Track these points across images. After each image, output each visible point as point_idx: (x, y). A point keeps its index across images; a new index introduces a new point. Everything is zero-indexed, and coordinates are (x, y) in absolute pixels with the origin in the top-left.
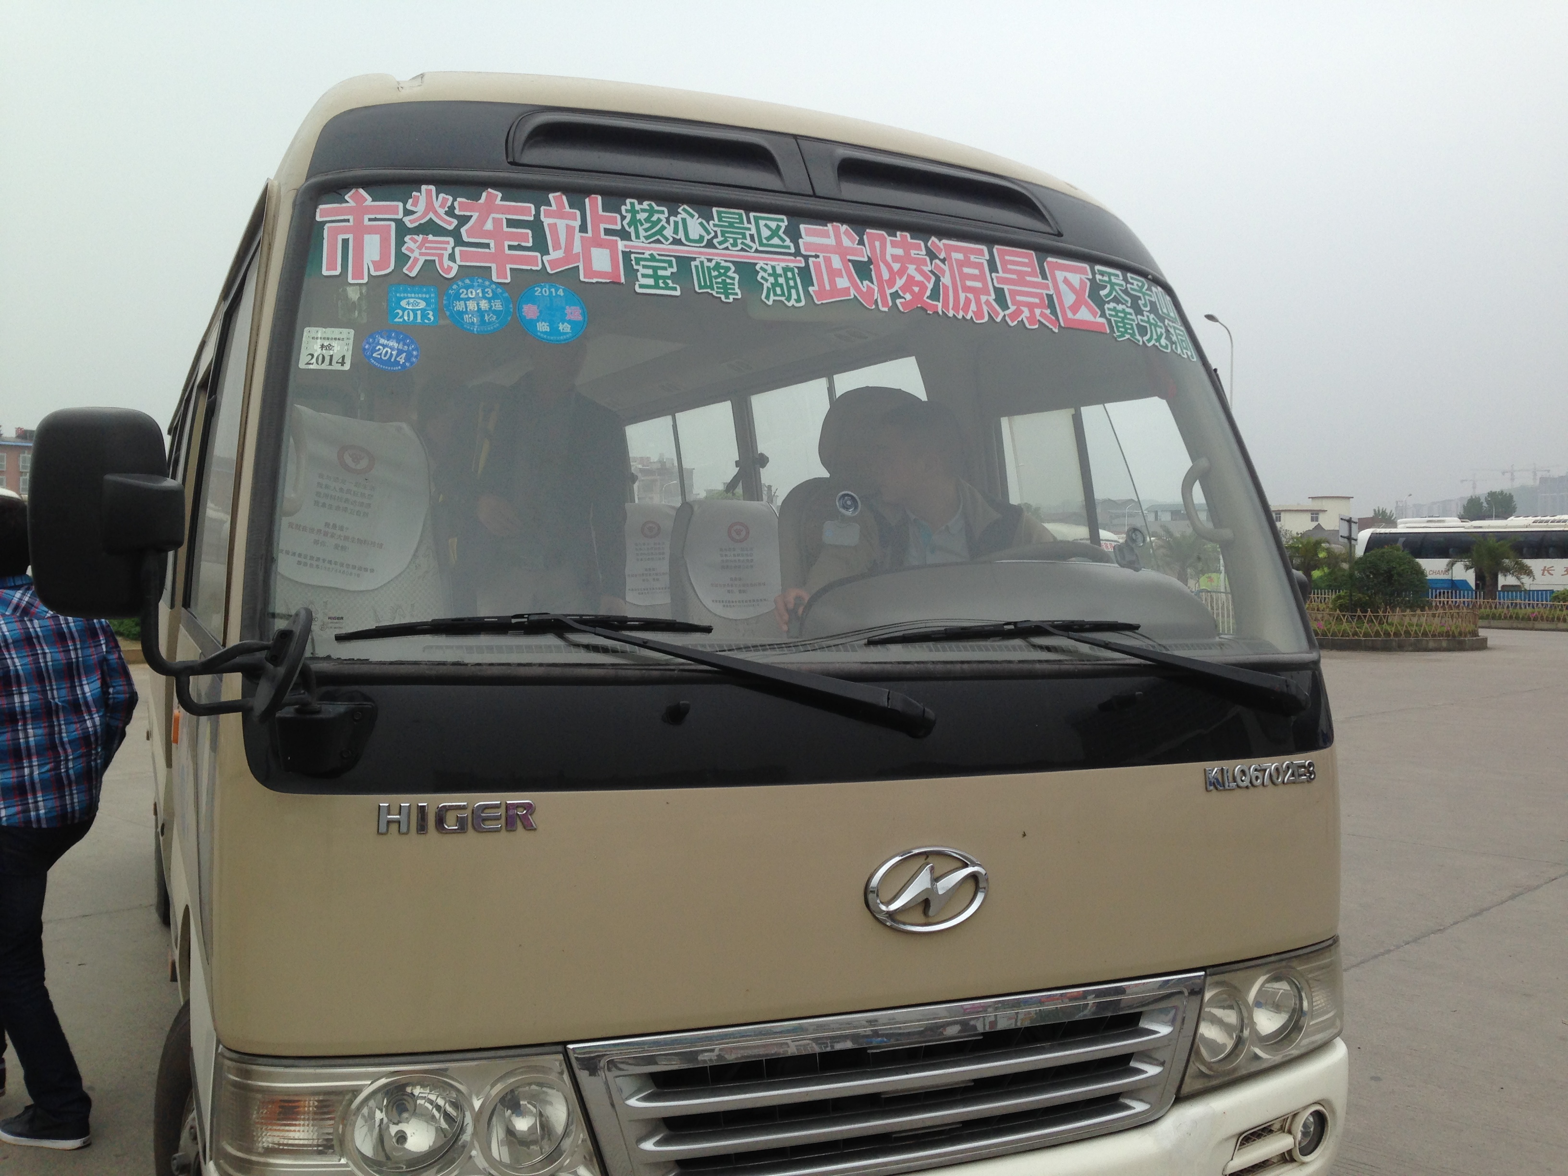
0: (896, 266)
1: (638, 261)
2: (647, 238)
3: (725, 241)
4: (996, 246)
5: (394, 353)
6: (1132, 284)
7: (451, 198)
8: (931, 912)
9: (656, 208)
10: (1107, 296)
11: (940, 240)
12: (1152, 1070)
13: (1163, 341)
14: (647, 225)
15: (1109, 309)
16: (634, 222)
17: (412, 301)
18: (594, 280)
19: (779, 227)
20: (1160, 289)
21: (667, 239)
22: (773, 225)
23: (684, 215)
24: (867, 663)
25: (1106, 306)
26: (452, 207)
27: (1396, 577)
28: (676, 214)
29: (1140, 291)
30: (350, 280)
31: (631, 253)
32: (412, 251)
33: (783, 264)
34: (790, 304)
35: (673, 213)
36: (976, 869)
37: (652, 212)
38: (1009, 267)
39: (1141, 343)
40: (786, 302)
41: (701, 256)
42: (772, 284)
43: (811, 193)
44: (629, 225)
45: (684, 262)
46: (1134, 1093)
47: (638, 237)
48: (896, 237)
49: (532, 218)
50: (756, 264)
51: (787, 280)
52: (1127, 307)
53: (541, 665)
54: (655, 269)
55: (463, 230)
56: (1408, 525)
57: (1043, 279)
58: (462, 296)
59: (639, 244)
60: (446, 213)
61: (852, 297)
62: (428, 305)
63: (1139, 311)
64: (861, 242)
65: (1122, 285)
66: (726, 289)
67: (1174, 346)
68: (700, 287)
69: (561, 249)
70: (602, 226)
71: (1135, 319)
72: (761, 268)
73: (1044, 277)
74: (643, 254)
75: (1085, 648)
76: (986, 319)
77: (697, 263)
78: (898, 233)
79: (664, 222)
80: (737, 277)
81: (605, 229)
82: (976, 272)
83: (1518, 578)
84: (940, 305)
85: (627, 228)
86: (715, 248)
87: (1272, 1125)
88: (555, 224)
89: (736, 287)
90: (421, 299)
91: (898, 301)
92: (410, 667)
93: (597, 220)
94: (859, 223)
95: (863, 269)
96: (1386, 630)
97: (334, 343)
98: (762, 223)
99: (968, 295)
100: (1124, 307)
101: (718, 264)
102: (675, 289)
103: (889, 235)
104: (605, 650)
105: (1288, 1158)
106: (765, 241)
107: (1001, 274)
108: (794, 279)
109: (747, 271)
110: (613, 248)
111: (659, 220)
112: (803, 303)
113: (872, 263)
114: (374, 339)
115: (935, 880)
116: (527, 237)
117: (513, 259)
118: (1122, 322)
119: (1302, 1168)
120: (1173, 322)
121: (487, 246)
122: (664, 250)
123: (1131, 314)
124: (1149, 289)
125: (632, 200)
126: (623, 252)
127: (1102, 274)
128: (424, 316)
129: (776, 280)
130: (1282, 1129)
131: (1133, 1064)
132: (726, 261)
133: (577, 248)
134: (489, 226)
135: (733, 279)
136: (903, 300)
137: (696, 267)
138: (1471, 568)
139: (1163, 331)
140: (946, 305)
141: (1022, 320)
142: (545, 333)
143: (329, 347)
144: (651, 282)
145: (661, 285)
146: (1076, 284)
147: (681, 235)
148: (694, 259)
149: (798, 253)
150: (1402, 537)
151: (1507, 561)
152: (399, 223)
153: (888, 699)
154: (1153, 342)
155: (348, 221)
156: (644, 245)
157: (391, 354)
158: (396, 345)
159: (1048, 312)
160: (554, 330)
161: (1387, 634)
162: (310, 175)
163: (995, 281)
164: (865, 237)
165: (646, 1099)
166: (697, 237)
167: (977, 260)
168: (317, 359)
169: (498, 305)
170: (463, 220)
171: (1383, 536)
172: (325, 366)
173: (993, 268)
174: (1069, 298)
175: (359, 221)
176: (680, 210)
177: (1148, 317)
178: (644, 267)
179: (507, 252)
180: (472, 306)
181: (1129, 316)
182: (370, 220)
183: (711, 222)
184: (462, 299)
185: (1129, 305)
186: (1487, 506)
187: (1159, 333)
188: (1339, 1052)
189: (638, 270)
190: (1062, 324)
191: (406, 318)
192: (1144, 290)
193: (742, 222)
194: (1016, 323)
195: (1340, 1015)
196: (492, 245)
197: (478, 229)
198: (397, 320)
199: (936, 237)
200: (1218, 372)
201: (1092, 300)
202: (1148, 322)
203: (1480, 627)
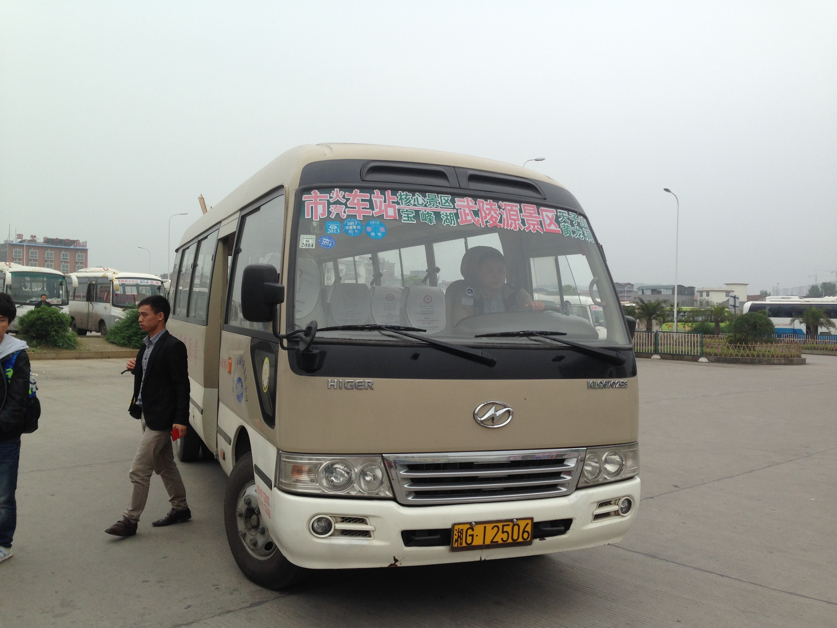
0: (487, 212)
1: (402, 212)
2: (405, 204)
3: (431, 204)
4: (522, 204)
5: (328, 243)
6: (571, 216)
7: (344, 193)
8: (494, 421)
9: (408, 194)
10: (561, 220)
11: (503, 202)
12: (569, 478)
13: (581, 236)
14: (405, 200)
15: (562, 225)
16: (401, 199)
17: (333, 226)
18: (389, 219)
19: (448, 199)
20: (582, 217)
21: (412, 204)
22: (446, 198)
23: (417, 196)
24: (475, 343)
25: (561, 224)
26: (344, 196)
27: (758, 326)
28: (414, 196)
29: (574, 218)
30: (314, 220)
31: (400, 209)
32: (333, 210)
33: (449, 212)
34: (451, 226)
35: (414, 195)
36: (509, 409)
37: (407, 195)
38: (527, 211)
39: (573, 237)
40: (450, 225)
41: (422, 209)
42: (446, 219)
43: (459, 187)
44: (400, 200)
45: (417, 212)
46: (563, 485)
47: (402, 204)
48: (487, 201)
49: (369, 199)
50: (441, 212)
51: (451, 217)
52: (569, 224)
53: (375, 340)
54: (408, 214)
55: (348, 203)
56: (771, 300)
57: (538, 215)
58: (348, 224)
59: (403, 206)
60: (343, 197)
61: (472, 223)
62: (338, 227)
63: (573, 225)
64: (476, 204)
65: (567, 217)
66: (431, 221)
67: (585, 238)
68: (422, 221)
69: (378, 208)
70: (391, 201)
71: (571, 228)
72: (442, 213)
73: (539, 214)
74: (404, 209)
75: (548, 341)
76: (518, 229)
77: (421, 212)
78: (488, 200)
79: (410, 199)
80: (434, 216)
81: (392, 201)
82: (515, 213)
83: (828, 329)
84: (502, 225)
85: (399, 201)
86: (427, 207)
87: (611, 501)
88: (376, 200)
89: (434, 220)
90: (336, 226)
91: (488, 224)
92: (336, 340)
93: (389, 198)
94: (475, 197)
95: (476, 213)
96: (753, 353)
97: (310, 240)
98: (442, 198)
99: (512, 221)
100: (567, 224)
101: (428, 212)
102: (414, 221)
103: (485, 201)
104: (393, 336)
105: (617, 514)
106: (443, 204)
107: (524, 214)
108: (453, 217)
109: (437, 214)
110: (394, 207)
111: (409, 198)
112: (456, 225)
113: (479, 211)
114: (322, 238)
115: (496, 411)
116: (367, 205)
117: (363, 212)
118: (567, 230)
119: (622, 518)
120: (586, 229)
121: (355, 208)
122: (410, 208)
123: (570, 227)
124: (578, 217)
125: (400, 192)
126: (398, 209)
127: (560, 212)
128: (337, 231)
129: (447, 217)
130: (615, 504)
131: (562, 476)
132: (431, 211)
133: (383, 208)
134: (356, 201)
135: (433, 217)
136: (489, 223)
137: (421, 213)
138: (803, 323)
139: (582, 232)
140: (504, 225)
141: (530, 230)
142: (373, 236)
143: (308, 241)
144: (407, 219)
145: (410, 220)
146: (550, 217)
147: (416, 203)
148: (420, 211)
149: (454, 208)
150: (768, 306)
151: (822, 319)
152: (328, 201)
153: (481, 354)
154: (577, 236)
155: (312, 200)
156: (404, 206)
157: (327, 244)
158: (328, 240)
159: (540, 227)
160: (376, 235)
161: (753, 356)
162: (300, 185)
163: (521, 216)
164: (477, 202)
165: (405, 472)
166: (421, 204)
167: (515, 209)
168: (305, 245)
169: (359, 227)
170: (348, 200)
171: (758, 305)
172: (307, 247)
173: (521, 211)
174: (548, 222)
175: (316, 200)
176: (416, 194)
177: (576, 227)
178: (404, 214)
179: (361, 210)
180: (351, 227)
181: (569, 228)
182: (319, 200)
183: (426, 198)
184: (348, 225)
185: (569, 223)
186: (821, 290)
187: (580, 233)
188: (637, 480)
189: (402, 215)
190: (545, 231)
191: (331, 232)
192: (575, 218)
193: (436, 198)
194: (528, 231)
195: (638, 469)
196: (357, 208)
197: (352, 203)
198: (328, 232)
199: (501, 201)
200: (603, 246)
201: (556, 222)
202: (576, 229)
203: (802, 353)
